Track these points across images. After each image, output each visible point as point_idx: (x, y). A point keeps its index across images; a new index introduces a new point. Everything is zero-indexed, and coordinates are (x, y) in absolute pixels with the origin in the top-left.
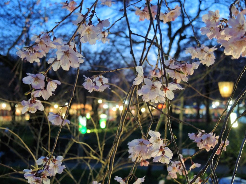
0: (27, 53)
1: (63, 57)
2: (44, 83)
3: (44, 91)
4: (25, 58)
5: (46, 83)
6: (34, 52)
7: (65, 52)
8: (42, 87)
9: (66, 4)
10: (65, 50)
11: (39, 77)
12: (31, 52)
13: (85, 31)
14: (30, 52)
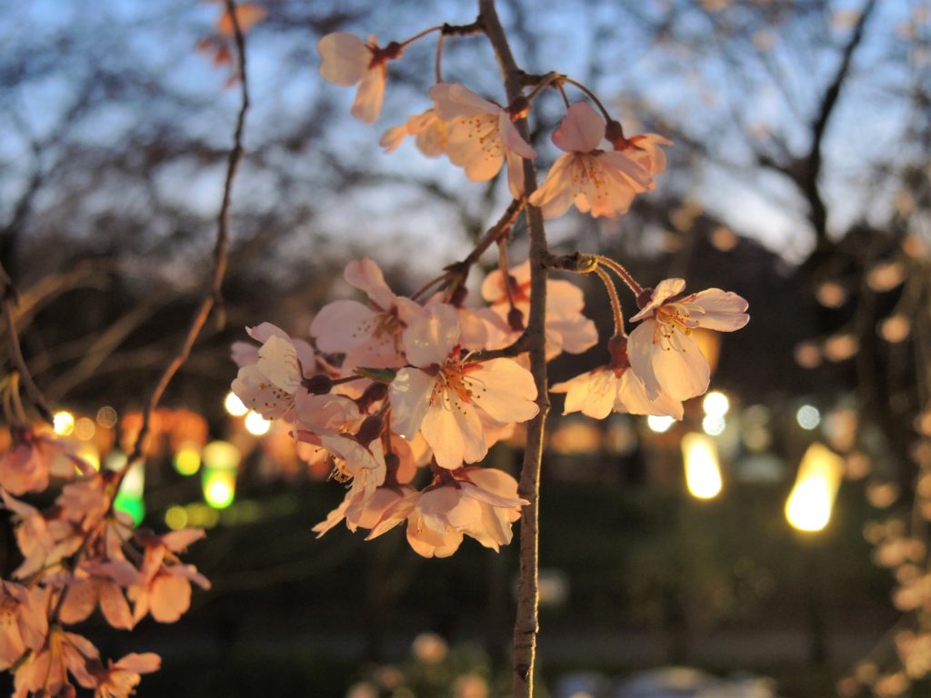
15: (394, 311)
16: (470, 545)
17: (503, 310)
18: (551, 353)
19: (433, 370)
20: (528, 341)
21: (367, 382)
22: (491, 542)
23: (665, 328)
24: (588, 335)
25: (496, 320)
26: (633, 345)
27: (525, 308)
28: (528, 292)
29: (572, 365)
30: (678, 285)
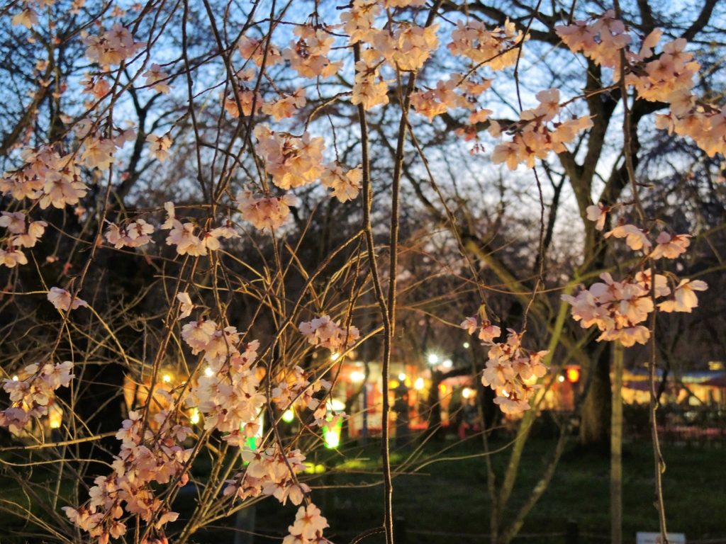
0: (13, 182)
1: (53, 190)
2: (24, 224)
3: (26, 236)
4: (10, 191)
5: (27, 226)
6: (25, 180)
7: (55, 182)
8: (22, 230)
9: (91, 85)
10: (55, 180)
11: (18, 216)
12: (20, 181)
13: (88, 151)
14: (17, 180)
15: (613, 286)
16: (637, 343)
17: (642, 284)
18: (657, 296)
19: (628, 300)
20: (651, 294)
21: (610, 304)
22: (642, 342)
23: (684, 290)
24: (667, 291)
25: (640, 287)
26: (676, 295)
27: (649, 283)
28: (650, 278)
29: (662, 299)
30: (687, 280)
